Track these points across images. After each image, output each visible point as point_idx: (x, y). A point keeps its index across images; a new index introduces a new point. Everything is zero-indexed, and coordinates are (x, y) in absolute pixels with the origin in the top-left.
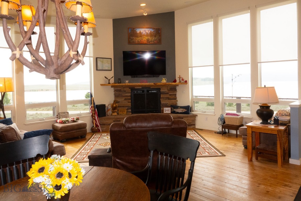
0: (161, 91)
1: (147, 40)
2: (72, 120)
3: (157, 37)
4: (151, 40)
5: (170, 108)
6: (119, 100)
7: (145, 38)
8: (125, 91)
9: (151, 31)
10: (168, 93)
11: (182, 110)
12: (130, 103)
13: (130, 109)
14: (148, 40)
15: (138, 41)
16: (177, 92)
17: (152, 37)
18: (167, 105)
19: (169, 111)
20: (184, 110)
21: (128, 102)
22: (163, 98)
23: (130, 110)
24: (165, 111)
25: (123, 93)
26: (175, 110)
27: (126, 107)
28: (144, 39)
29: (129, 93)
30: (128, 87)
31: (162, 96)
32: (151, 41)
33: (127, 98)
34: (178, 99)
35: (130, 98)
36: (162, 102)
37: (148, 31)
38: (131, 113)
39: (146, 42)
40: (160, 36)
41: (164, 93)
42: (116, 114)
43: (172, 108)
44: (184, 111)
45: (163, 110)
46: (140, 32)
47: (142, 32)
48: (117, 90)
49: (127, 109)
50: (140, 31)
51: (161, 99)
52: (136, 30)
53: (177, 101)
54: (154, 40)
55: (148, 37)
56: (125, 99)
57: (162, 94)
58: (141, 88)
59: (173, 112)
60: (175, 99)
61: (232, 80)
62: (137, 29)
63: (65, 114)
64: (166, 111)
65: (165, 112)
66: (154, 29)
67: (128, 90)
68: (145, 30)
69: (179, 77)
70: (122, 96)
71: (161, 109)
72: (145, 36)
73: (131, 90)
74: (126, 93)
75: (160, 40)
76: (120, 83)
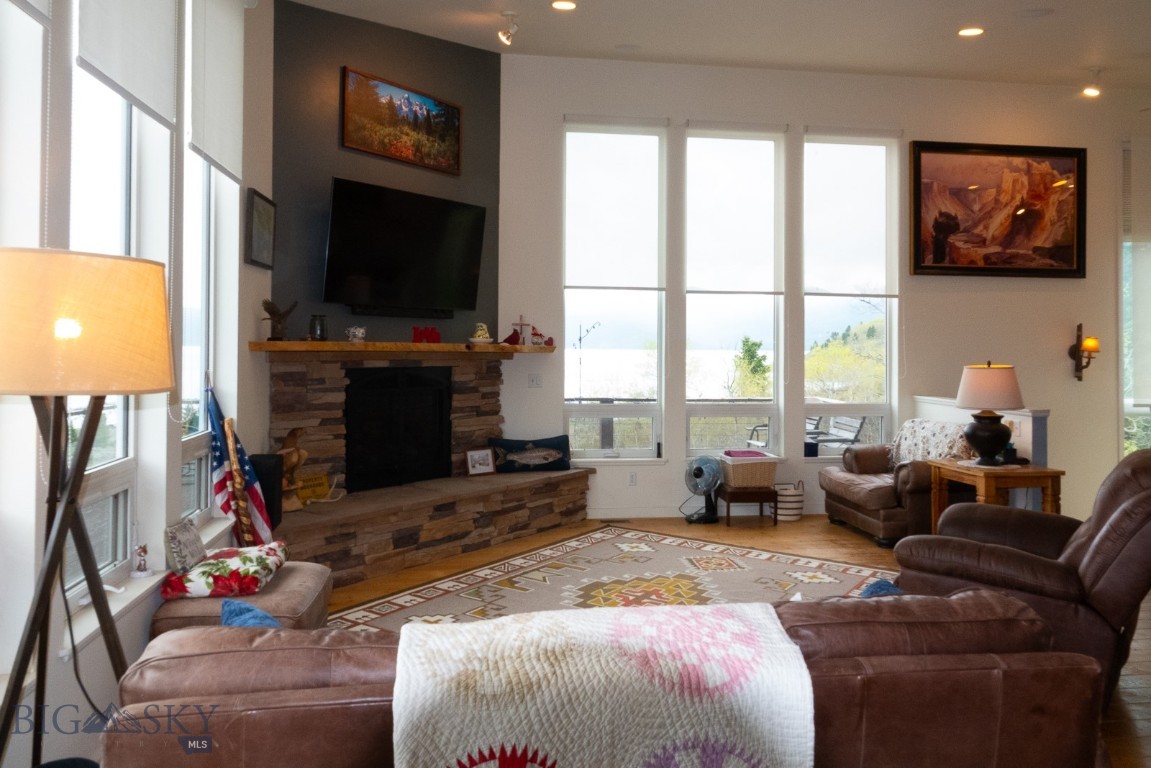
0: (453, 379)
1: (413, 145)
3: (447, 143)
4: (427, 150)
5: (488, 453)
7: (407, 135)
8: (322, 381)
9: (428, 111)
10: (475, 390)
11: (543, 453)
12: (343, 442)
13: (340, 471)
14: (417, 147)
15: (382, 143)
16: (502, 383)
17: (431, 139)
18: (474, 438)
19: (488, 465)
20: (553, 455)
21: (337, 437)
22: (462, 410)
23: (340, 478)
24: (474, 467)
25: (315, 391)
26: (511, 457)
27: (326, 461)
28: (405, 138)
29: (337, 390)
30: (336, 362)
31: (457, 401)
32: (429, 155)
33: (329, 415)
34: (504, 412)
35: (339, 414)
36: (459, 429)
37: (418, 109)
38: (344, 492)
39: (411, 157)
40: (458, 140)
41: (465, 389)
43: (500, 451)
44: (551, 460)
45: (464, 462)
46: (391, 103)
47: (399, 103)
48: (291, 374)
49: (331, 474)
50: (391, 98)
51: (453, 416)
52: (377, 86)
53: (502, 420)
54: (439, 153)
55: (420, 136)
56: (324, 422)
57: (461, 391)
59: (505, 467)
60: (496, 411)
61: (580, 340)
62: (379, 85)
64: (477, 465)
65: (472, 471)
66: (439, 103)
67: (336, 374)
68: (408, 99)
69: (518, 322)
70: (310, 407)
71: (455, 458)
72: (409, 124)
73: (346, 375)
74: (326, 390)
75: (457, 157)
76: (323, 338)
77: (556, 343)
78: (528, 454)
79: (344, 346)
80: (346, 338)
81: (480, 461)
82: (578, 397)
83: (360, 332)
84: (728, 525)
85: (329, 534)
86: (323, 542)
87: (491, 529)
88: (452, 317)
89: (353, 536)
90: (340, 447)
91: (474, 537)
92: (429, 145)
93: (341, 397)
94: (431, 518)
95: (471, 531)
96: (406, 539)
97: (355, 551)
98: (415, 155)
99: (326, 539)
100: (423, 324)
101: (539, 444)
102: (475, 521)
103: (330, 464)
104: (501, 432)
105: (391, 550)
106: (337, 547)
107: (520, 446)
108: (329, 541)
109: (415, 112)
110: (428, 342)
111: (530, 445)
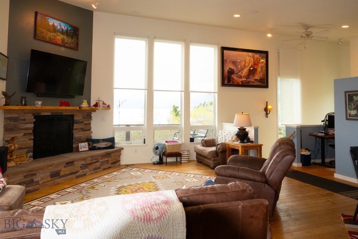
0: (74, 119)
1: (61, 40)
3: (74, 40)
5: (86, 144)
7: (59, 36)
8: (25, 120)
9: (67, 28)
10: (82, 122)
11: (106, 143)
12: (32, 141)
13: (31, 152)
14: (63, 40)
15: (50, 38)
16: (92, 120)
17: (68, 38)
18: (81, 139)
19: (86, 148)
20: (109, 144)
21: (30, 140)
22: (77, 129)
23: (31, 154)
24: (81, 148)
25: (22, 123)
26: (95, 145)
27: (25, 148)
28: (58, 37)
29: (31, 123)
30: (31, 113)
31: (76, 126)
32: (67, 43)
33: (27, 132)
34: (92, 130)
35: (31, 131)
36: (76, 136)
37: (63, 27)
38: (32, 159)
39: (60, 43)
40: (78, 38)
41: (78, 122)
43: (91, 143)
44: (108, 145)
45: (78, 147)
46: (53, 25)
47: (57, 25)
49: (27, 153)
50: (54, 23)
51: (74, 131)
52: (48, 19)
53: (92, 132)
54: (71, 43)
55: (64, 36)
56: (25, 135)
57: (77, 123)
58: (49, 114)
59: (92, 149)
60: (90, 130)
61: (119, 106)
62: (50, 18)
64: (82, 148)
65: (80, 150)
66: (71, 26)
67: (30, 118)
68: (60, 24)
69: (98, 99)
70: (20, 129)
71: (74, 146)
72: (60, 32)
73: (34, 118)
74: (27, 123)
75: (77, 44)
76: (25, 105)
77: (111, 107)
78: (100, 144)
79: (34, 108)
80: (34, 105)
81: (84, 146)
82: (118, 124)
83: (40, 103)
84: (166, 165)
85: (25, 174)
86: (23, 177)
87: (87, 169)
88: (74, 98)
89: (35, 174)
90: (31, 143)
91: (80, 173)
92: (67, 40)
93: (32, 126)
94: (65, 167)
95: (80, 171)
96: (55, 175)
97: (35, 180)
98: (62, 43)
99: (24, 176)
100: (63, 100)
101: (104, 140)
102: (81, 167)
103: (27, 150)
104: (91, 136)
105: (49, 179)
106: (28, 179)
107: (98, 141)
108: (25, 177)
109: (63, 28)
110: (65, 106)
111: (101, 141)
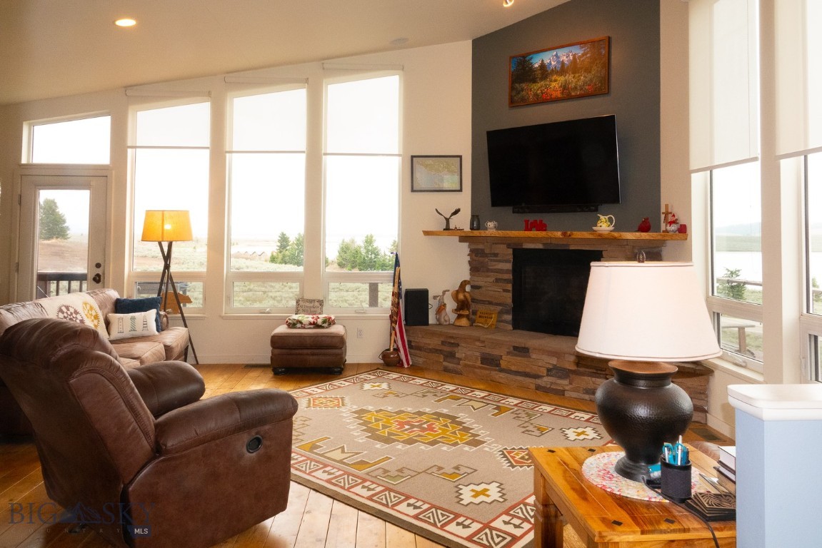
1: (561, 87)
2: (312, 320)
3: (593, 72)
4: (573, 85)
6: (480, 281)
7: (555, 81)
8: (496, 255)
9: (574, 56)
12: (510, 295)
13: (507, 313)
14: (565, 87)
15: (536, 95)
17: (577, 75)
21: (505, 291)
23: (509, 317)
25: (491, 260)
27: (496, 304)
28: (554, 84)
29: (507, 261)
30: (504, 244)
32: (575, 88)
33: (500, 276)
35: (510, 276)
37: (565, 57)
38: (510, 327)
39: (560, 95)
40: (605, 65)
42: (464, 322)
46: (543, 66)
47: (548, 61)
48: (476, 249)
49: (500, 313)
50: (543, 61)
52: (531, 58)
54: (585, 83)
55: (567, 77)
56: (497, 280)
58: (540, 246)
62: (534, 56)
63: (312, 305)
66: (585, 45)
67: (504, 252)
68: (556, 55)
70: (488, 270)
72: (557, 72)
73: (513, 252)
74: (500, 261)
86: (440, 343)
90: (508, 298)
92: (574, 80)
93: (509, 266)
97: (458, 356)
98: (563, 93)
99: (443, 341)
102: (549, 370)
103: (501, 308)
105: (479, 363)
106: (447, 349)
109: (563, 62)
110: (537, 230)
